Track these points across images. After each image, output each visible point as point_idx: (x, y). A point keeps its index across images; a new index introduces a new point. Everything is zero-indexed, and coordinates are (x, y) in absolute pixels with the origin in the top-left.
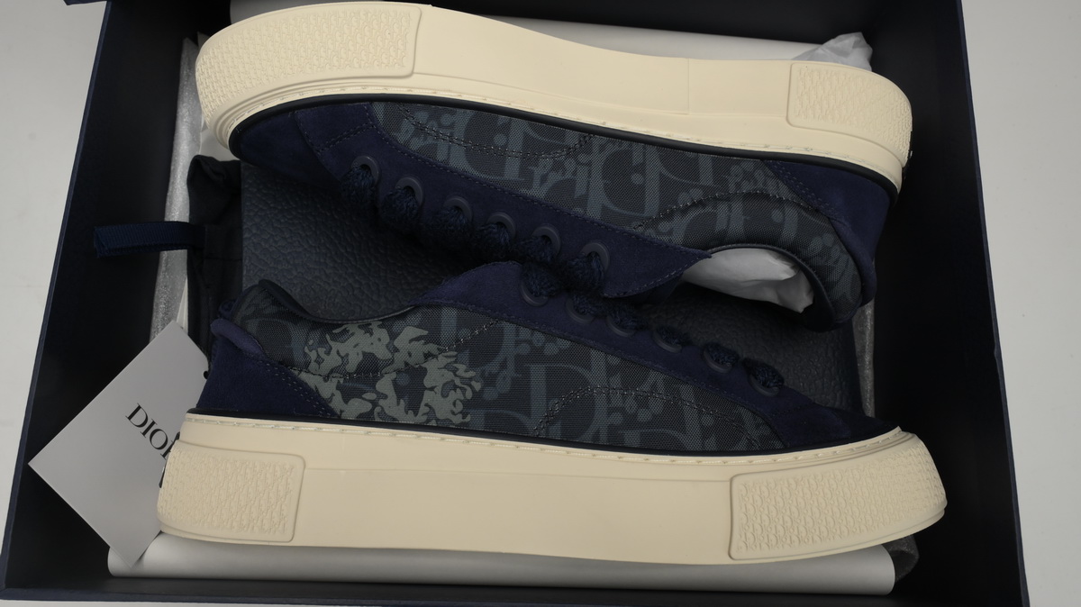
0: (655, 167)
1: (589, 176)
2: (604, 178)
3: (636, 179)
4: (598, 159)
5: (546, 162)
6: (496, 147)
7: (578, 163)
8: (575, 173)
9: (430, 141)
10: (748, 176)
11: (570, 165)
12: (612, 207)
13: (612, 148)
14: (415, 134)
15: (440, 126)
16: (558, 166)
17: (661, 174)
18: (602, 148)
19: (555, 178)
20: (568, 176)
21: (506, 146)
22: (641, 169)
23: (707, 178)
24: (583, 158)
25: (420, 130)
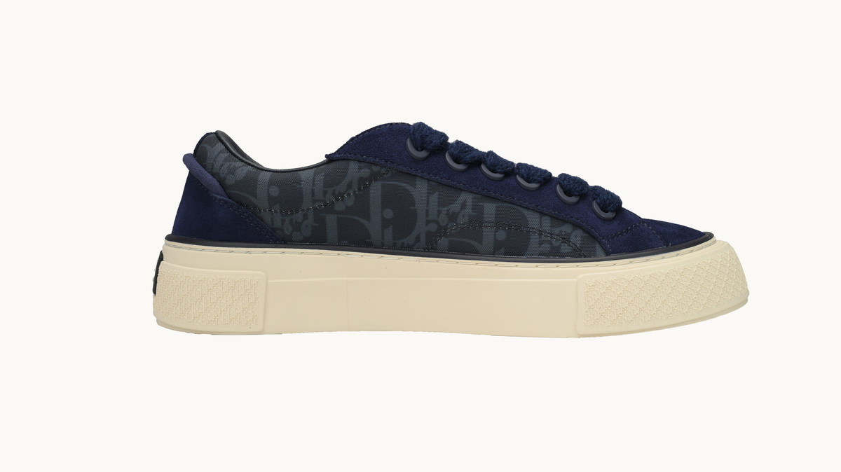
0: (374, 227)
1: (427, 211)
2: (416, 210)
3: (389, 214)
4: (421, 228)
5: (462, 220)
6: (504, 228)
7: (437, 222)
8: (439, 212)
9: (557, 231)
10: (297, 227)
11: (443, 220)
12: (409, 187)
13: (410, 240)
14: (569, 235)
15: (550, 242)
16: (453, 217)
17: (369, 221)
18: (418, 239)
19: (455, 207)
20: (444, 210)
21: (496, 231)
22: (385, 223)
23: (331, 221)
24: (433, 227)
25: (566, 239)
